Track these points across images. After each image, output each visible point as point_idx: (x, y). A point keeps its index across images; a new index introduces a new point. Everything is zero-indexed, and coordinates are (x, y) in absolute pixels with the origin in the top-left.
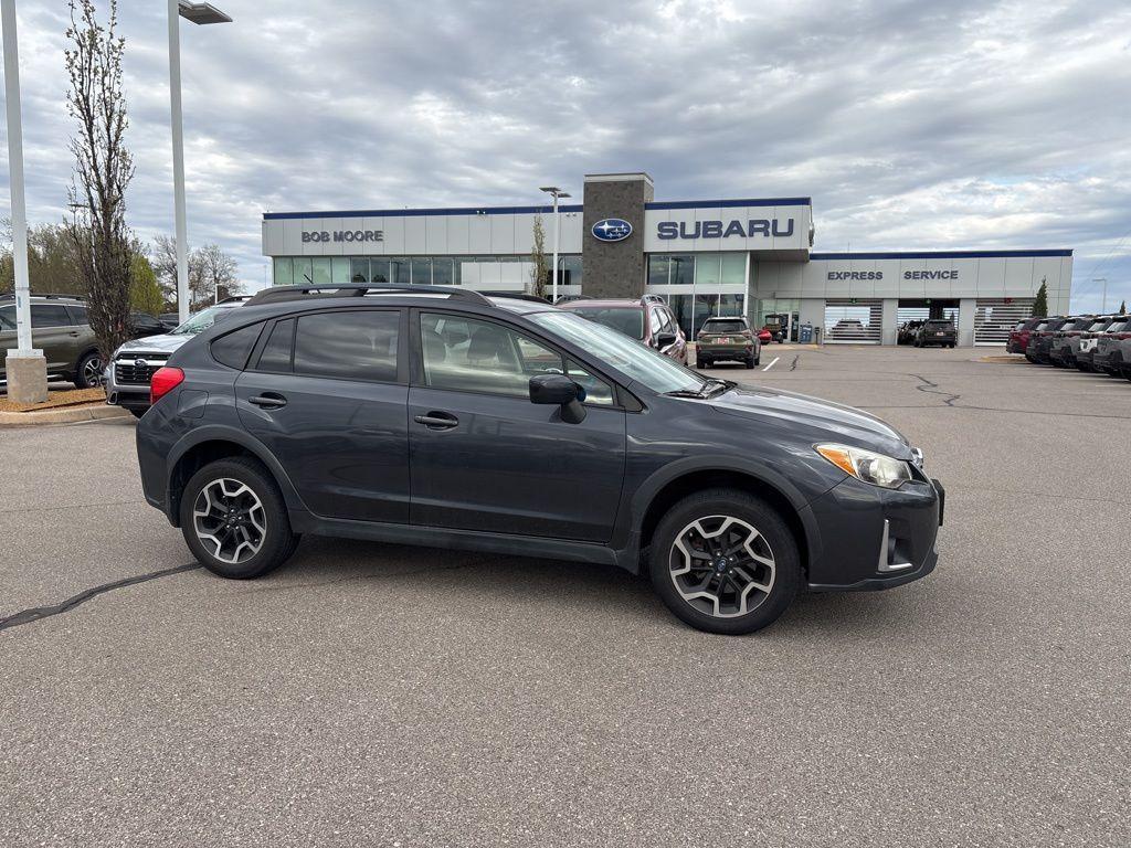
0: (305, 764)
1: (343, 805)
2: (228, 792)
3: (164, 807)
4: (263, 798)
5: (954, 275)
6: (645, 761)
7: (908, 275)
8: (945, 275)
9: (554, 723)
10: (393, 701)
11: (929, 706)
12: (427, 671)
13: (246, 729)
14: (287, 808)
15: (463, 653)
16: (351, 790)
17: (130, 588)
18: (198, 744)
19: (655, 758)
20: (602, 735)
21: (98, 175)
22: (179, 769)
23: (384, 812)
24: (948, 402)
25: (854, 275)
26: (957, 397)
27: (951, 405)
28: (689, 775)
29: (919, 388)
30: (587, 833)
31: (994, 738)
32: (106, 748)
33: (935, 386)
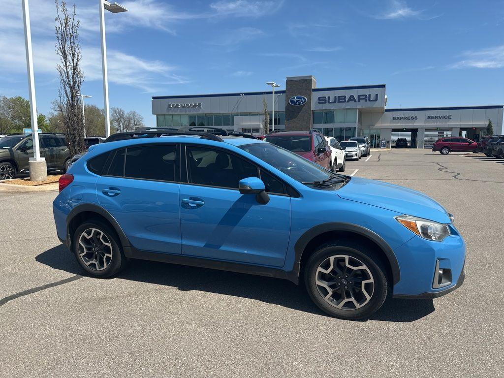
5: (449, 117)
8: (446, 117)
21: (69, 81)
24: (455, 176)
25: (405, 118)
26: (459, 174)
27: (457, 178)
29: (439, 169)
33: (447, 168)
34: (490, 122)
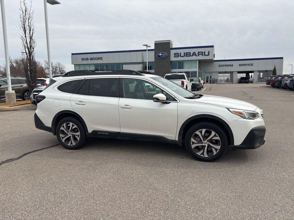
0: (78, 199)
1: (88, 209)
2: (58, 206)
3: (42, 211)
4: (67, 208)
5: (252, 65)
6: (167, 196)
7: (240, 65)
8: (250, 65)
9: (144, 186)
10: (102, 181)
11: (243, 180)
12: (111, 173)
13: (64, 190)
14: (73, 210)
15: (121, 168)
16: (90, 205)
17: (36, 153)
18: (51, 194)
19: (170, 195)
20: (156, 189)
21: (27, 45)
22: (46, 201)
23: (98, 211)
25: (226, 65)
26: (253, 97)
27: (251, 99)
28: (179, 200)
29: (243, 95)
30: (151, 216)
31: (259, 188)
32: (28, 195)
33: (247, 94)
34: (275, 67)
